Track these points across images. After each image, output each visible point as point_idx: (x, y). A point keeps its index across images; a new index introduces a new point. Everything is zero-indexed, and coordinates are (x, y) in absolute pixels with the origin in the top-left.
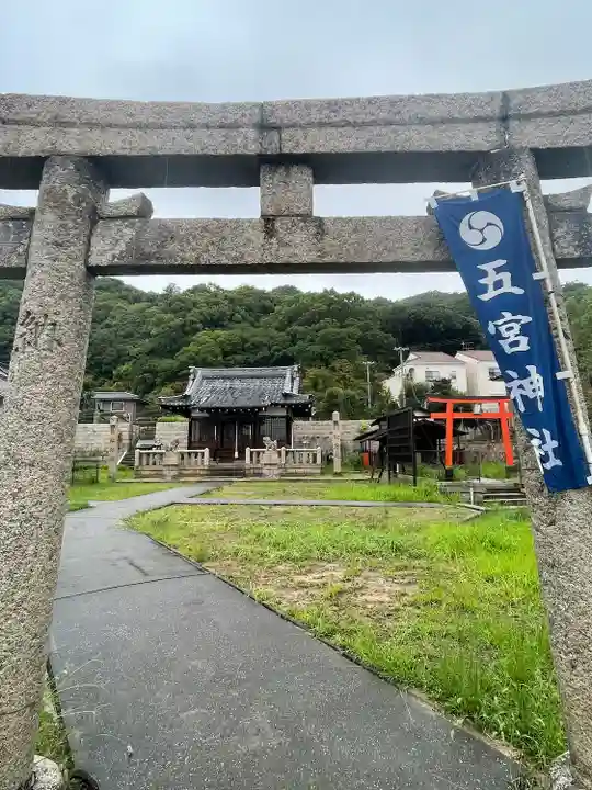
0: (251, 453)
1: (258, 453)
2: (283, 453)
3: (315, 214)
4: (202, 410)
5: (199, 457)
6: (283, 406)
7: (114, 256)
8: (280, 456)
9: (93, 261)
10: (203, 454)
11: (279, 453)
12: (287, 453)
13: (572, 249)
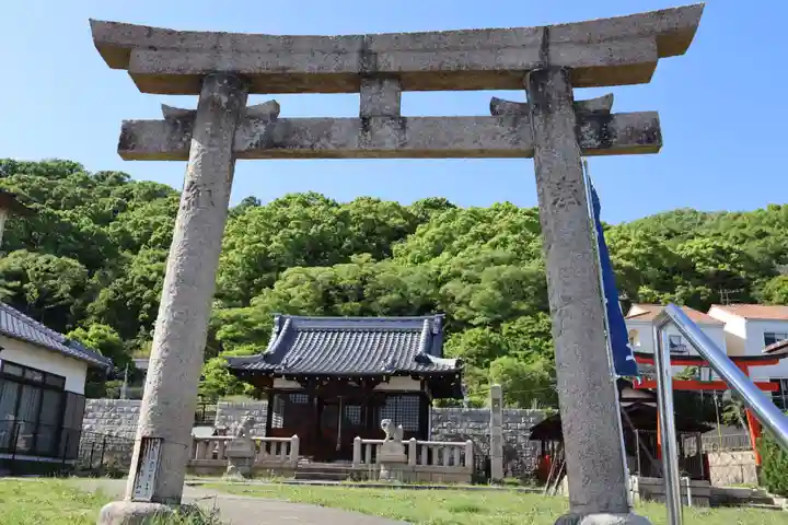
0: (363, 446)
1: (374, 446)
2: (413, 450)
3: (402, 115)
4: (289, 377)
5: (284, 448)
6: (415, 375)
7: (251, 144)
8: (407, 452)
9: (237, 148)
10: (289, 443)
11: (407, 446)
12: (419, 447)
13: (593, 141)
